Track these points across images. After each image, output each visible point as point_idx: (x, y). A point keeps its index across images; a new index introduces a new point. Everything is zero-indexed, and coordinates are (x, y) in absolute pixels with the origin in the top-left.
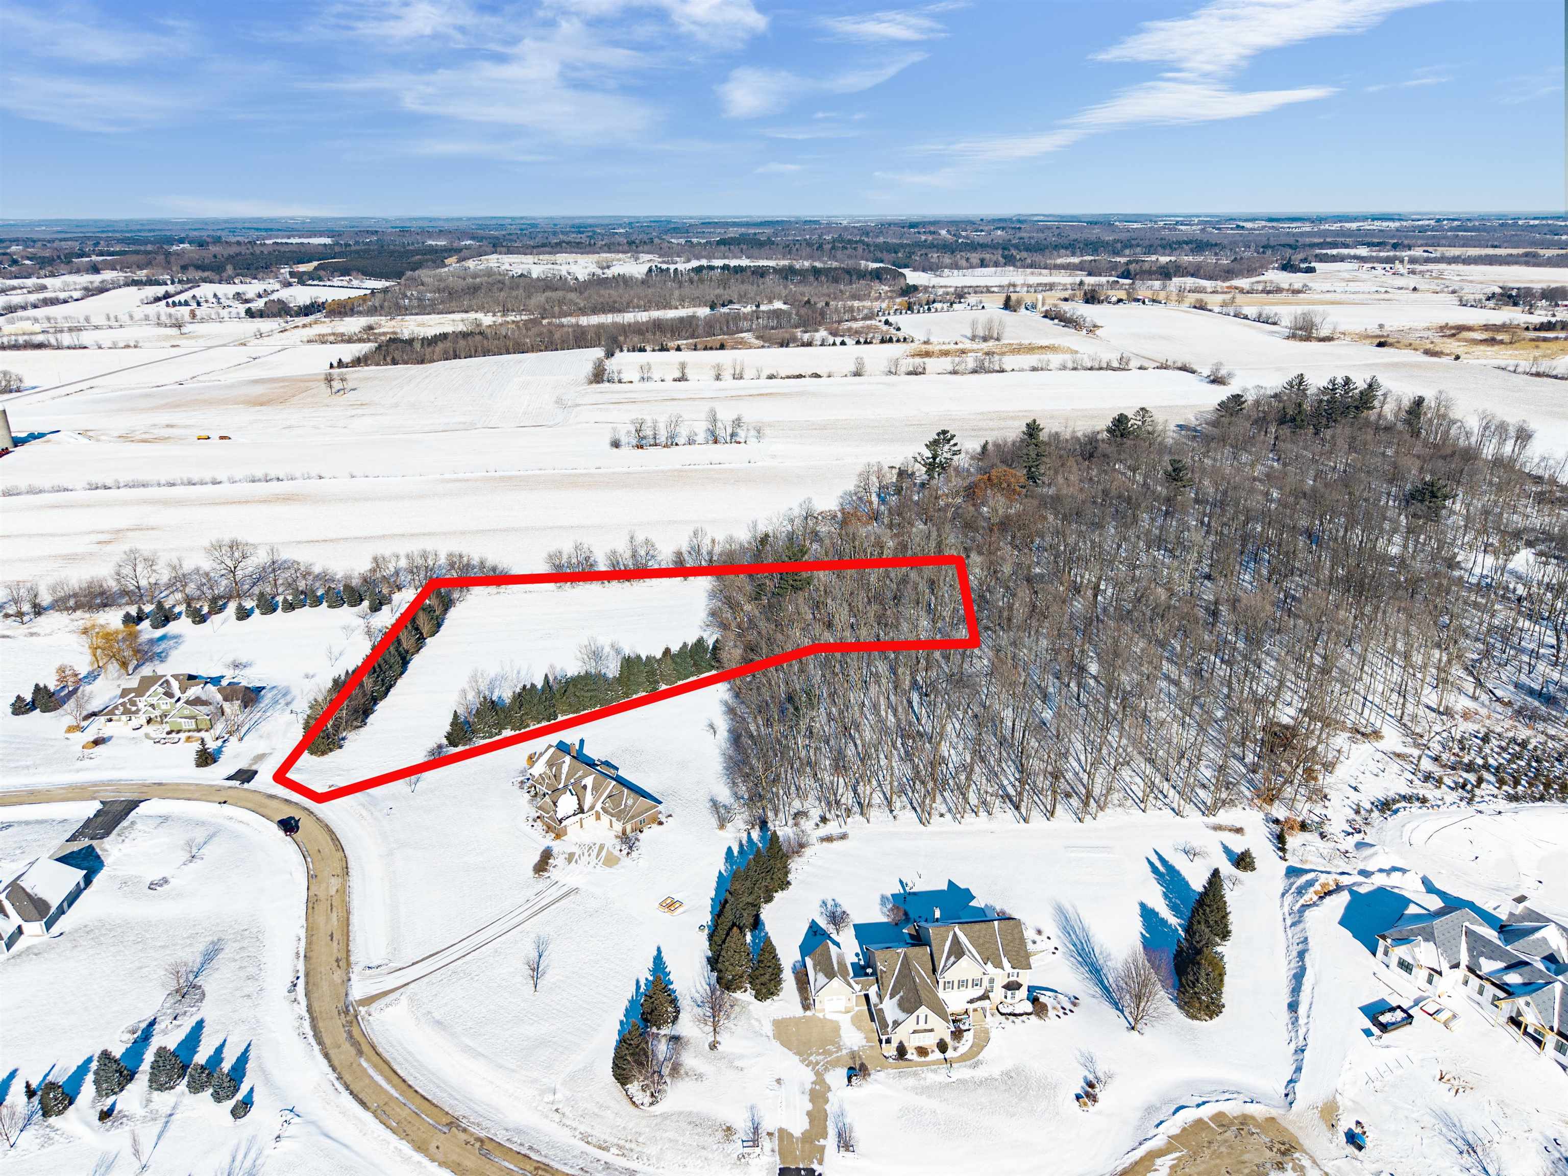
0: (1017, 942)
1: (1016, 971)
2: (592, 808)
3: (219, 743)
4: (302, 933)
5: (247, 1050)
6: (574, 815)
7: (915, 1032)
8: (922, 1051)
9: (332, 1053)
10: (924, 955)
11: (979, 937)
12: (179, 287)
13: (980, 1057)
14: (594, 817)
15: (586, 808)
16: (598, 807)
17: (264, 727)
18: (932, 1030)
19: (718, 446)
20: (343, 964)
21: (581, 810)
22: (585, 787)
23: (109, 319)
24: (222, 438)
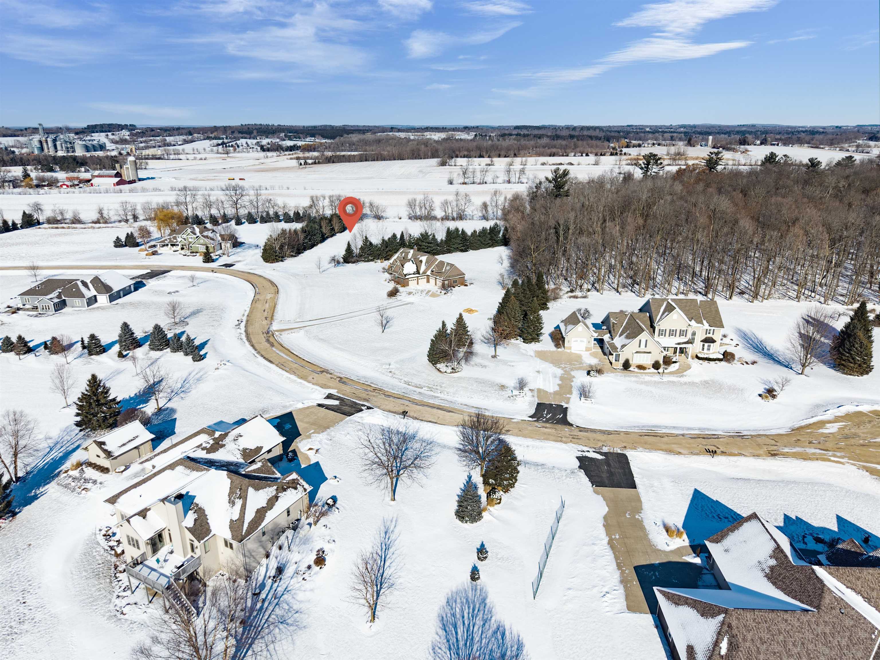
0: (714, 312)
1: (712, 328)
2: (424, 272)
3: (217, 257)
4: (248, 310)
5: (207, 341)
6: (414, 274)
7: (637, 352)
8: (641, 367)
9: (256, 345)
10: (644, 317)
11: (686, 306)
12: (229, 140)
13: (685, 373)
14: (425, 280)
15: (421, 272)
16: (429, 273)
17: (242, 254)
18: (650, 353)
19: (510, 184)
20: (269, 319)
21: (418, 272)
22: (421, 261)
23: (194, 150)
24: (240, 179)
